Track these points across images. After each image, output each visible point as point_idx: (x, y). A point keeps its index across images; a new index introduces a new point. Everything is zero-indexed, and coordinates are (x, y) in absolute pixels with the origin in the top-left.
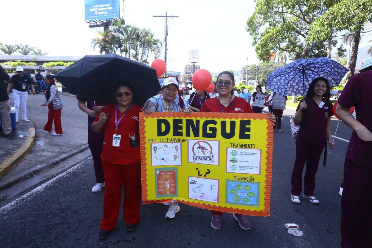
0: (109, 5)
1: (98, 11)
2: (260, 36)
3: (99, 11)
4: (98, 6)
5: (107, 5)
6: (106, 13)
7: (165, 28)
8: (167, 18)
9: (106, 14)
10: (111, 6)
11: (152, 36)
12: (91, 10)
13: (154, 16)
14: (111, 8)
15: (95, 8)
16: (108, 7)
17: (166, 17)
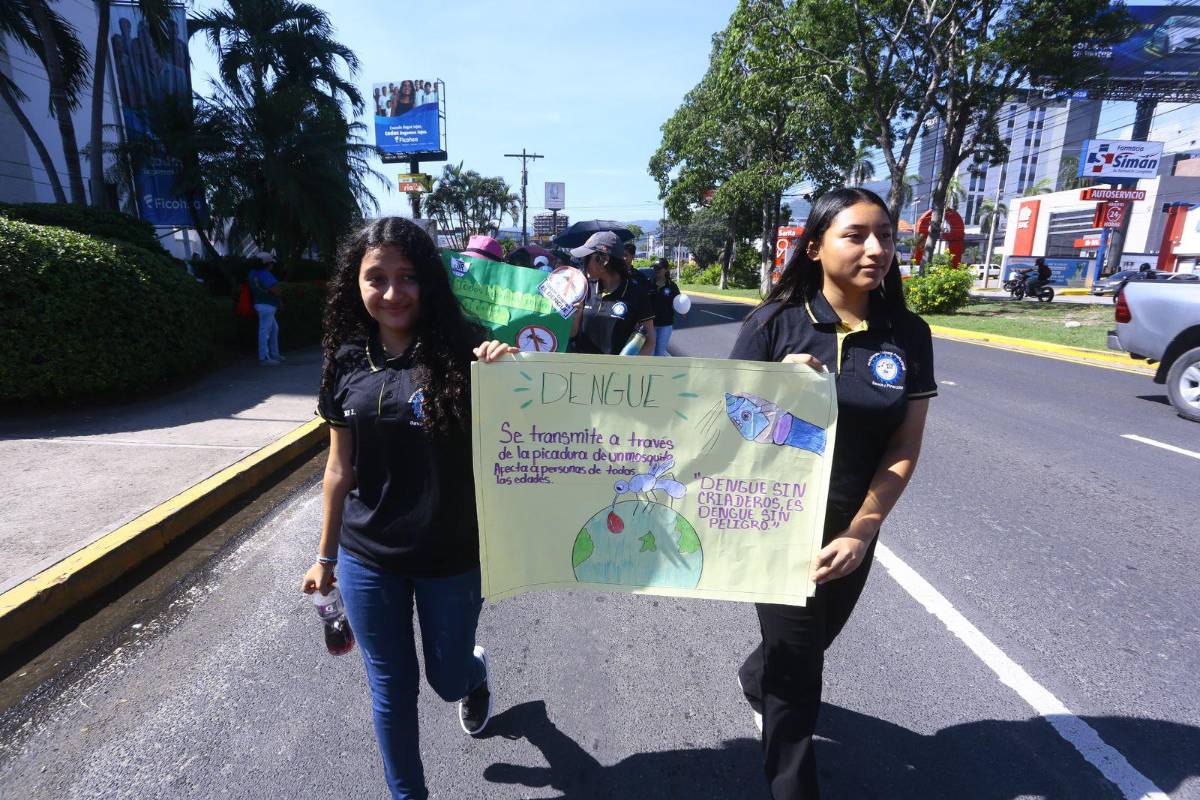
0: (419, 127)
1: (400, 136)
2: (670, 184)
3: (403, 136)
4: (400, 128)
5: (417, 127)
6: (417, 140)
7: (522, 175)
8: (527, 158)
9: (415, 142)
10: (423, 130)
11: (507, 189)
12: (387, 134)
13: (506, 156)
14: (425, 132)
15: (395, 130)
16: (420, 129)
17: (524, 156)
